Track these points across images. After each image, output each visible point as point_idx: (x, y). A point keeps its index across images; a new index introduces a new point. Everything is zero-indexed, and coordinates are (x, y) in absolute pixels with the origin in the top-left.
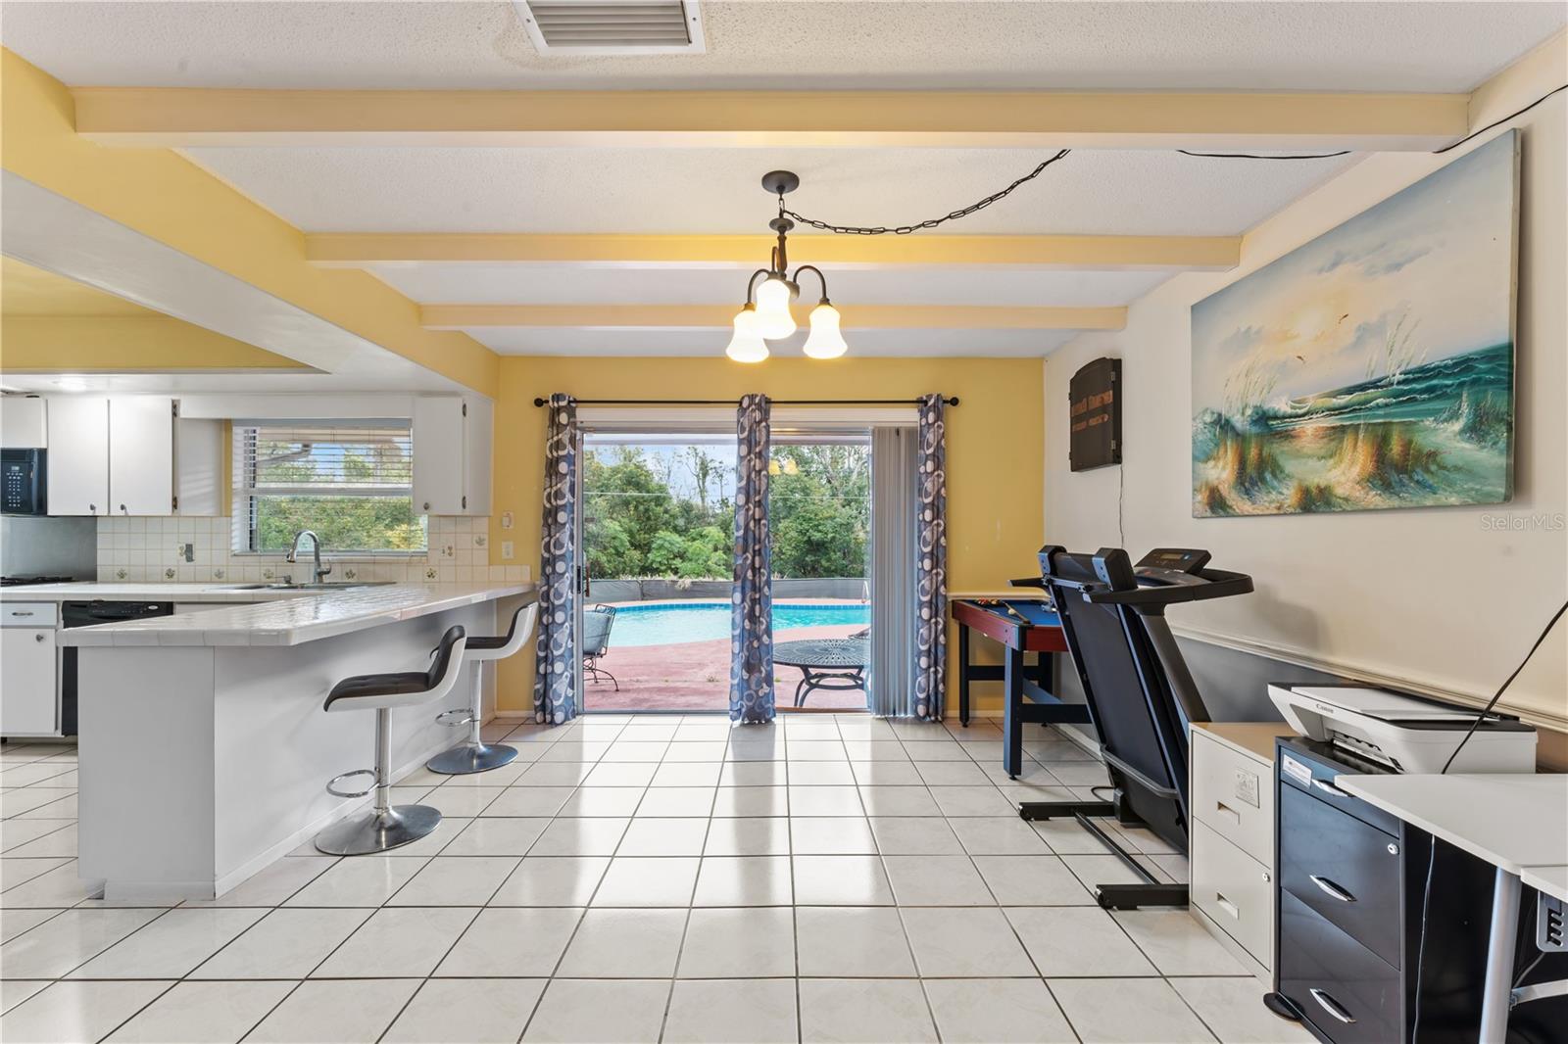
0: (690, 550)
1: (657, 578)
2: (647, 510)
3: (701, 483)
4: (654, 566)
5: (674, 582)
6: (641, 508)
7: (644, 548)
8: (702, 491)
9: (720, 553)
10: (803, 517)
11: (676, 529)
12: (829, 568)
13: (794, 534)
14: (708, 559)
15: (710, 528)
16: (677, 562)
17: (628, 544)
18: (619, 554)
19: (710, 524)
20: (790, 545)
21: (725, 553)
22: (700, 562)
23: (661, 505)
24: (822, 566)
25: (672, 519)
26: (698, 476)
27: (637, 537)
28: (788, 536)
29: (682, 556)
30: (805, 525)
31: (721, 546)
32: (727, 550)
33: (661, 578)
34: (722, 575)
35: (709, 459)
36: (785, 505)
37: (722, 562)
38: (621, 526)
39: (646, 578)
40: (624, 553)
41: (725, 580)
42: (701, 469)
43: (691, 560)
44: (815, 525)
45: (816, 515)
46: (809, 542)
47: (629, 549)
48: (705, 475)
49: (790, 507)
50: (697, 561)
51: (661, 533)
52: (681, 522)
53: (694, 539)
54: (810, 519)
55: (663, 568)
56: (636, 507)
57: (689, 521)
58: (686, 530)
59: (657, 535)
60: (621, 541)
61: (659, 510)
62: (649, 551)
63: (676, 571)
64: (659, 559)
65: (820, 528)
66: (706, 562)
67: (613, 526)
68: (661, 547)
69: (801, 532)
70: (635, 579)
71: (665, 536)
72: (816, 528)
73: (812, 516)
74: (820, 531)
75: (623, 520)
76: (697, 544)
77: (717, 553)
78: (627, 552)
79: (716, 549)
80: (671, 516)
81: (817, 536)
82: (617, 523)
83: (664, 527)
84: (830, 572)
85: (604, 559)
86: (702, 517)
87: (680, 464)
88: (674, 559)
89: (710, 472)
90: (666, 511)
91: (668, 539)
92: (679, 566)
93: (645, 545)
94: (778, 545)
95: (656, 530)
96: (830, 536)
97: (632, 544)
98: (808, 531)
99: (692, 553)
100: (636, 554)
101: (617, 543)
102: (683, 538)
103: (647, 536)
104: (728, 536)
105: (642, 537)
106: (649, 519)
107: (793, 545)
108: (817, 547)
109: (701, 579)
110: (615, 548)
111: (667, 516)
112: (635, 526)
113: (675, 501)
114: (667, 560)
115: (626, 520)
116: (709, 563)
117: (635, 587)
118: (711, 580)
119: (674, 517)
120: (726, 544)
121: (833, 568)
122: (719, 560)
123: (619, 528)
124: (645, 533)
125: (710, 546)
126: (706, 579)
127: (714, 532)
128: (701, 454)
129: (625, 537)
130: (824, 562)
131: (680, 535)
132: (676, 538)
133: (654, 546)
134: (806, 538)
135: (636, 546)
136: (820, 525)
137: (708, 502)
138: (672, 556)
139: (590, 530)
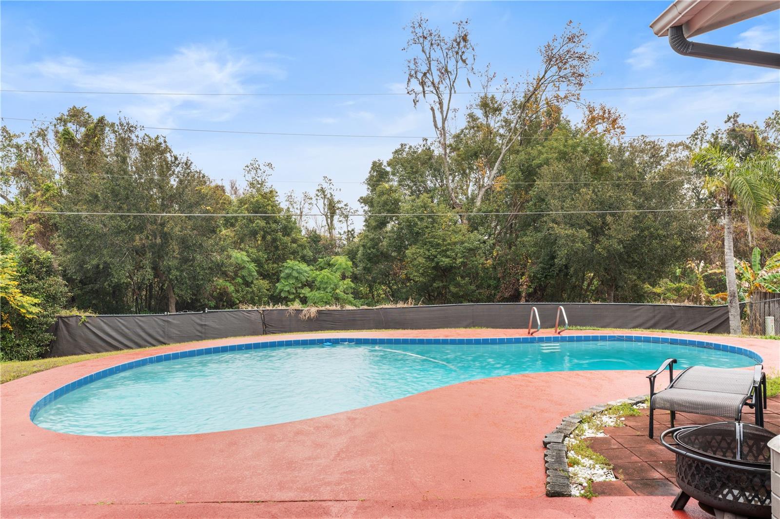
0: (319, 279)
1: (281, 307)
2: (274, 240)
3: (329, 221)
4: (283, 295)
5: (299, 311)
6: (269, 237)
7: (273, 277)
8: (331, 227)
9: (348, 281)
10: (430, 242)
11: (304, 259)
12: (457, 293)
13: (421, 260)
14: (336, 287)
15: (337, 257)
16: (306, 291)
17: (255, 274)
18: (247, 284)
19: (337, 254)
20: (417, 271)
21: (352, 281)
22: (329, 290)
23: (289, 235)
24: (450, 292)
25: (299, 249)
26: (326, 215)
27: (266, 266)
28: (416, 262)
29: (310, 284)
30: (433, 251)
31: (348, 274)
32: (355, 278)
33: (284, 307)
34: (350, 303)
35: (336, 200)
36: (411, 232)
37: (350, 291)
38: (248, 256)
39: (267, 308)
40: (252, 282)
41: (355, 308)
42: (329, 209)
43: (319, 289)
44: (443, 251)
45: (444, 240)
46: (437, 268)
47: (257, 279)
48: (333, 213)
49: (417, 233)
50: (325, 289)
51: (290, 263)
52: (309, 253)
53: (322, 269)
54: (438, 244)
55: (291, 297)
56: (264, 238)
57: (317, 251)
58: (315, 260)
59: (285, 264)
60: (250, 271)
61: (286, 239)
62: (278, 281)
63: (304, 301)
64: (287, 288)
65: (448, 253)
66: (334, 290)
67: (239, 256)
68: (289, 276)
69: (428, 258)
70: (255, 308)
71: (293, 265)
72: (444, 253)
73: (440, 241)
74: (448, 257)
75: (250, 250)
76: (326, 272)
77: (345, 282)
78: (255, 282)
79: (344, 277)
80: (299, 246)
81: (445, 261)
82: (245, 253)
83: (292, 257)
84: (458, 298)
85: (231, 288)
86: (330, 247)
87: (311, 206)
88: (302, 288)
89: (337, 211)
90: (294, 241)
91: (296, 267)
92: (308, 295)
93: (274, 274)
94: (405, 272)
95: (284, 260)
96: (459, 261)
97: (260, 274)
98: (436, 257)
99: (321, 282)
100: (264, 284)
101: (244, 273)
102: (312, 267)
103: (275, 265)
104: (355, 265)
105: (270, 267)
106: (277, 248)
107: (421, 271)
108: (445, 273)
109: (328, 307)
110: (243, 277)
111: (294, 245)
112: (263, 256)
113: (303, 233)
114: (296, 288)
115: (255, 250)
116: (338, 291)
117: (255, 317)
118: (339, 308)
119: (303, 247)
120: (353, 273)
121: (461, 293)
122: (347, 288)
123: (246, 259)
124: (273, 263)
125: (338, 274)
126: (334, 308)
127: (342, 260)
128: (329, 196)
129: (252, 266)
130: (453, 289)
131: (308, 265)
132: (304, 267)
133: (282, 275)
134: (433, 264)
135: (264, 275)
136: (447, 250)
137: (335, 233)
138: (300, 285)
139: (213, 259)
